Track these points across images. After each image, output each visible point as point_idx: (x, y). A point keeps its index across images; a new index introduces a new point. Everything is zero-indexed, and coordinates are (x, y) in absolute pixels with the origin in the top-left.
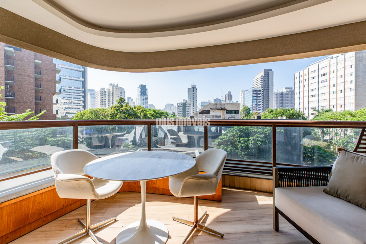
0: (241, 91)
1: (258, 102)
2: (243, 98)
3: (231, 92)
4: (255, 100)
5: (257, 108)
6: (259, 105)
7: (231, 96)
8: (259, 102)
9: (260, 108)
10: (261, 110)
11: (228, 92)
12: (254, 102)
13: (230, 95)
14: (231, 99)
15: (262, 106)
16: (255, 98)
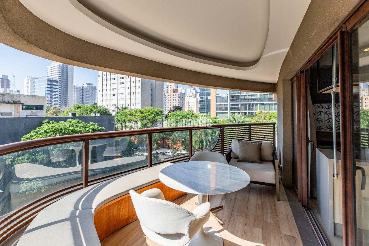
0: (27, 78)
1: (53, 95)
2: (29, 87)
3: (7, 76)
4: (49, 92)
5: (52, 102)
6: (55, 98)
7: (8, 82)
8: (55, 95)
9: (57, 103)
10: (57, 104)
11: (3, 75)
12: (48, 94)
13: (5, 81)
14: (8, 86)
15: (59, 100)
16: (50, 89)
